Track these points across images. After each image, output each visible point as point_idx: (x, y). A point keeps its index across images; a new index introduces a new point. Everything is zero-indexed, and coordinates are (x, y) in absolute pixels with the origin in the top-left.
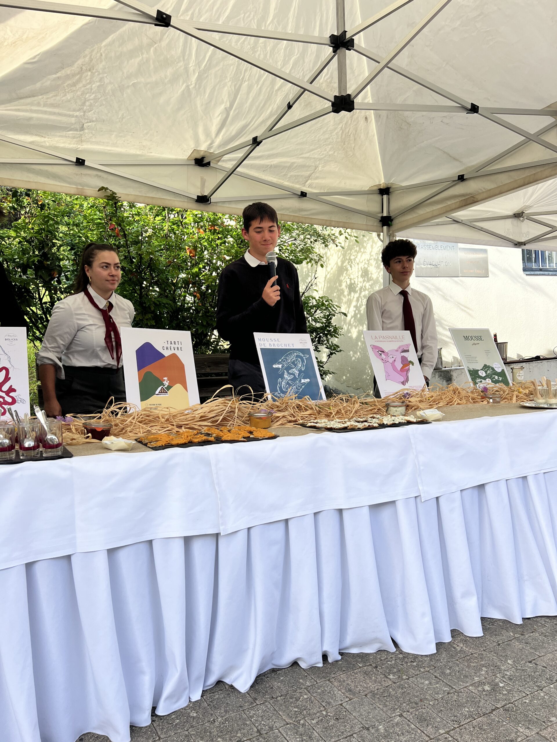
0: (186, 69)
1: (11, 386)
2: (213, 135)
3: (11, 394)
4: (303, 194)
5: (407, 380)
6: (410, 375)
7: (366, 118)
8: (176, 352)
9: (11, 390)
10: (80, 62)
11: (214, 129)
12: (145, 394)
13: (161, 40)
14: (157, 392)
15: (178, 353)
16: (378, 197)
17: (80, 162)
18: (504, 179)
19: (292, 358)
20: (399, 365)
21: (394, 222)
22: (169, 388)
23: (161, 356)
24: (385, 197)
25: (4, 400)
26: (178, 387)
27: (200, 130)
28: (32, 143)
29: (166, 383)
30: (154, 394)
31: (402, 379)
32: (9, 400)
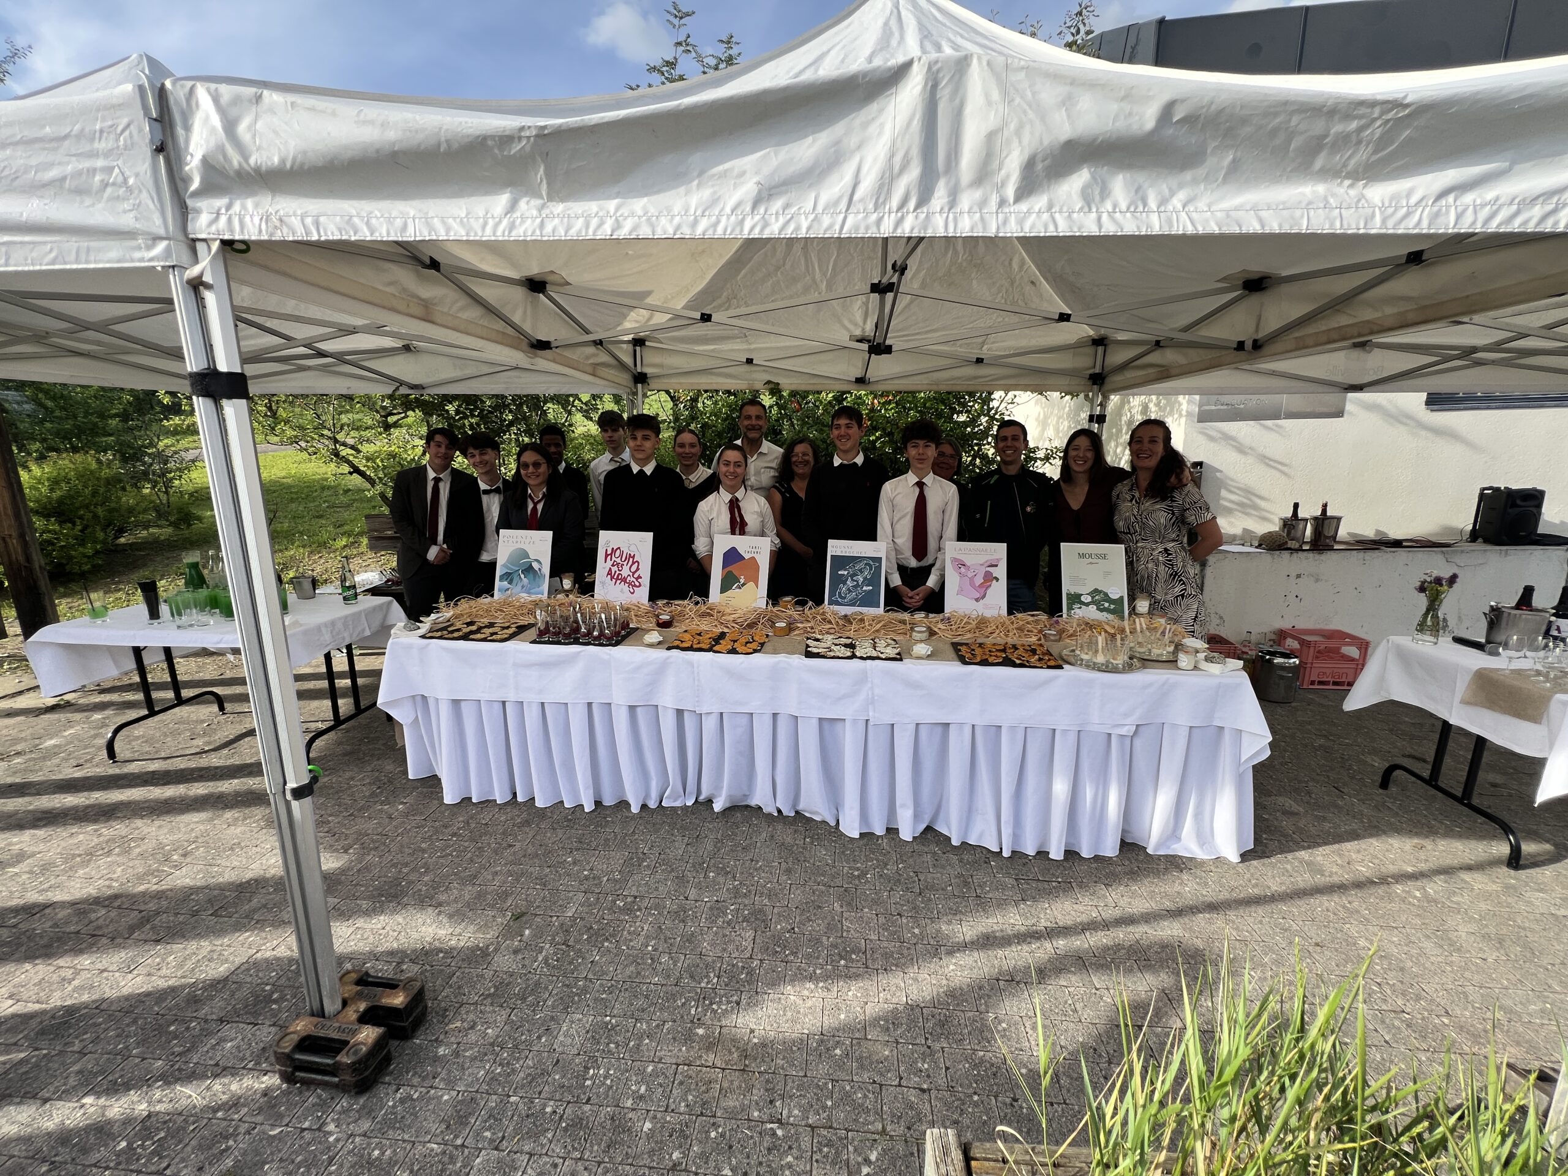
0: (814, 281)
2: (861, 324)
4: (979, 361)
5: (984, 597)
6: (988, 592)
7: (1032, 283)
8: (755, 555)
10: (725, 294)
11: (860, 320)
12: (725, 587)
13: (784, 265)
14: (734, 587)
15: (757, 556)
16: (1090, 350)
17: (749, 361)
18: (1194, 355)
19: (861, 565)
20: (979, 580)
21: (1107, 380)
22: (743, 585)
23: (742, 558)
24: (1100, 349)
26: (751, 584)
27: (846, 323)
28: (713, 351)
29: (742, 581)
31: (978, 595)
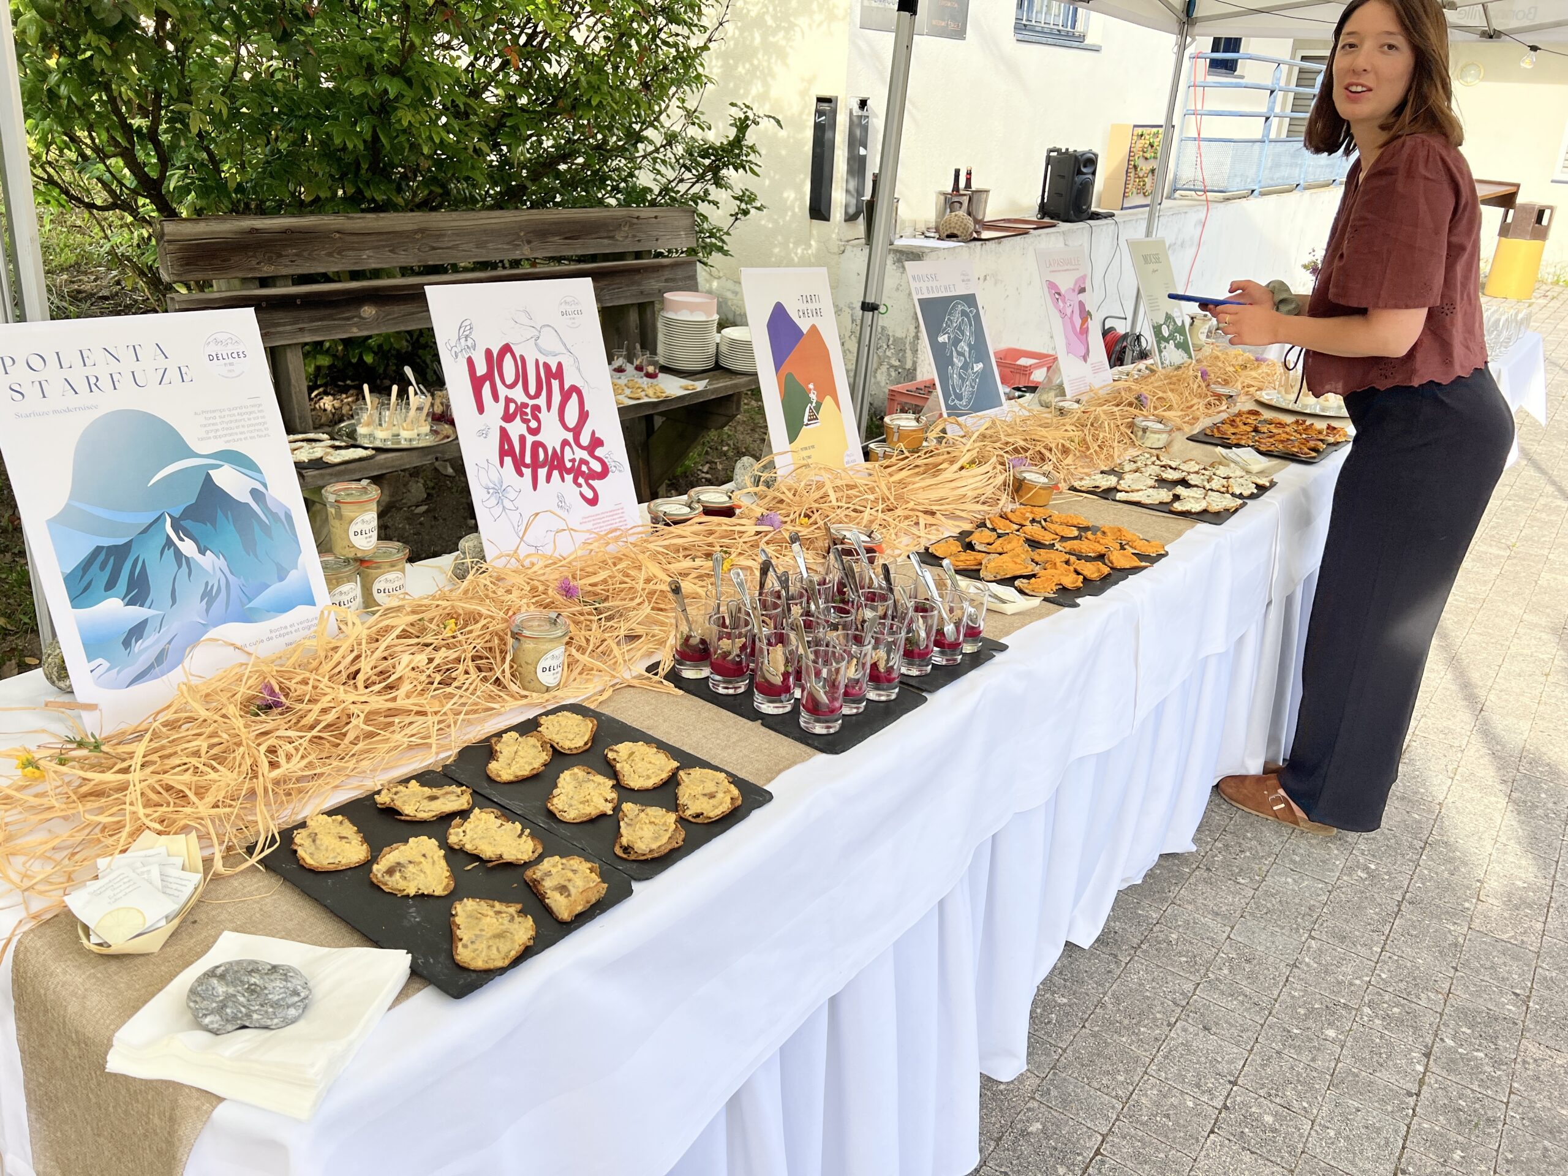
1: (593, 433)
3: (599, 452)
5: (1088, 351)
8: (816, 321)
9: (596, 443)
12: (792, 427)
14: (806, 421)
15: (819, 325)
19: (957, 317)
22: (819, 407)
23: (799, 334)
25: (589, 468)
26: (828, 402)
29: (814, 401)
30: (802, 424)
31: (1083, 350)
32: (597, 467)
